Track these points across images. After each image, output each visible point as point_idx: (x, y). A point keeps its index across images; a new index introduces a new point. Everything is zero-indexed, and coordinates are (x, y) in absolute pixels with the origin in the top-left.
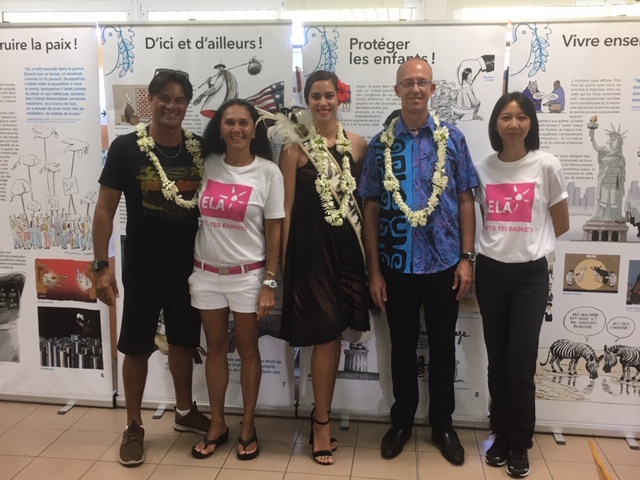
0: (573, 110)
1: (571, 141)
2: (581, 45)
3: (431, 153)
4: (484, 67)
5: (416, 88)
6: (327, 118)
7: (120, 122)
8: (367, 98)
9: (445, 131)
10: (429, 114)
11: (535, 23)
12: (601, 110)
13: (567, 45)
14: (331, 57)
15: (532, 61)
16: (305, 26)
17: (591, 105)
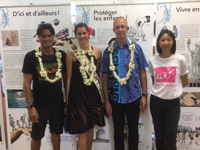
0: (181, 37)
1: (181, 48)
2: (183, 11)
3: (128, 55)
4: (146, 21)
5: (121, 29)
6: (84, 42)
7: (5, 45)
8: (101, 33)
9: (134, 46)
10: (127, 39)
11: (165, 3)
12: (192, 36)
13: (178, 11)
14: (87, 18)
15: (165, 18)
16: (76, 6)
17: (188, 35)
